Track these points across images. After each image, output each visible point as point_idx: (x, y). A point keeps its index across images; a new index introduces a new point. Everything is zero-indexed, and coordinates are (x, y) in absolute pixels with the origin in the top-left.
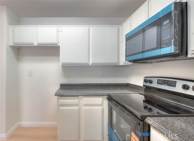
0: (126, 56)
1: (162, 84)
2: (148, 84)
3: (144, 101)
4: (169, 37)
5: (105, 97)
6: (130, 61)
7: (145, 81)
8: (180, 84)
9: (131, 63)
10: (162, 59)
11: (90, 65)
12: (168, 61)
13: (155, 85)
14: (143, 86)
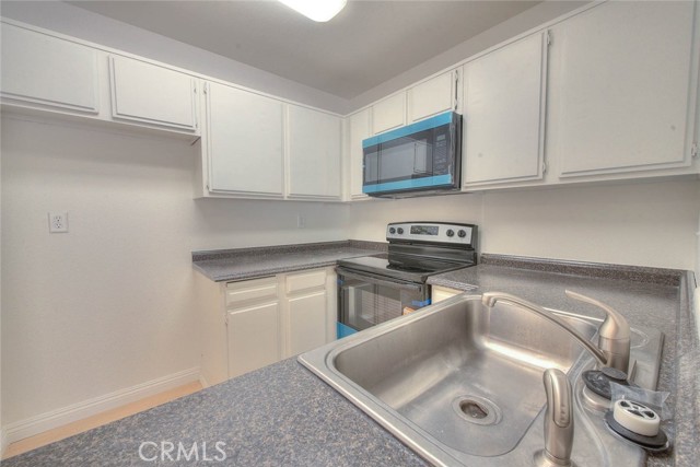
0: (365, 183)
1: (419, 233)
2: (397, 236)
3: (388, 267)
4: (444, 160)
5: (331, 269)
6: (370, 194)
7: (392, 231)
8: (443, 229)
9: (371, 198)
10: (429, 192)
11: (286, 199)
12: (435, 195)
13: (407, 235)
14: (386, 241)
